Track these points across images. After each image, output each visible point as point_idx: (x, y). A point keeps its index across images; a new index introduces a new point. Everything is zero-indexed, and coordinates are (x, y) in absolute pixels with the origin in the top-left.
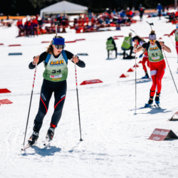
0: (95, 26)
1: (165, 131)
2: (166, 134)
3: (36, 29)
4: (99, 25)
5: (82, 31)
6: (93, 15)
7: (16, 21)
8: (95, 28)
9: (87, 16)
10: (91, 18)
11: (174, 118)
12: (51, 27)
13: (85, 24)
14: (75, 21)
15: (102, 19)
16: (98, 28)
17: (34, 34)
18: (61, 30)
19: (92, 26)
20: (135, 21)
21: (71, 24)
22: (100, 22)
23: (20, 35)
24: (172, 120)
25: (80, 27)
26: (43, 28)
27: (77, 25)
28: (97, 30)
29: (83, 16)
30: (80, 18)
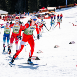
1: (35, 57)
2: (35, 58)
4: (12, 19)
5: (6, 20)
6: (10, 15)
8: (11, 20)
14: (4, 17)
15: (13, 17)
16: (12, 20)
20: (25, 17)
21: (2, 18)
22: (12, 17)
24: (37, 53)
27: (4, 18)
30: (5, 16)
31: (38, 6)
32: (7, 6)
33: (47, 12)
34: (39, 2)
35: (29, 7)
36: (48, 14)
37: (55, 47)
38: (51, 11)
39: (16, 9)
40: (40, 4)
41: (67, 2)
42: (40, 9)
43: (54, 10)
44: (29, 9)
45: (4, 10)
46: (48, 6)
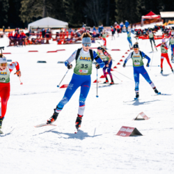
0: (74, 39)
1: (131, 128)
2: (131, 131)
3: (23, 40)
4: (77, 38)
5: (62, 43)
6: (73, 30)
7: (8, 33)
8: (73, 41)
9: (67, 30)
10: (71, 32)
11: (138, 118)
12: (37, 39)
13: (66, 37)
15: (80, 33)
16: (76, 40)
17: (22, 45)
18: (45, 41)
19: (72, 38)
21: (54, 37)
22: (78, 35)
23: (10, 45)
24: (136, 119)
25: (61, 39)
26: (30, 40)
27: (59, 37)
28: (75, 42)
29: (64, 31)
30: (61, 32)
31: (138, 9)
32: (66, 8)
33: (160, 24)
35: (116, 11)
38: (170, 22)
39: (86, 16)
40: (142, 5)
42: (143, 17)
45: (57, 18)
46: (161, 8)
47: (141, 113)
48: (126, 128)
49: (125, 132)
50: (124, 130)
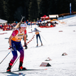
0: (11, 28)
6: (9, 24)
8: (10, 29)
9: (7, 24)
10: (9, 25)
13: (6, 27)
15: (13, 26)
16: (11, 29)
27: (3, 28)
28: (11, 30)
30: (4, 25)
33: (49, 21)
34: (40, 10)
35: (29, 15)
36: (51, 22)
37: (63, 55)
38: (54, 20)
39: (15, 18)
40: (41, 12)
41: (71, 9)
42: (41, 18)
43: (56, 18)
44: (29, 18)
47: (48, 58)
48: (44, 63)
49: (44, 65)
50: (43, 64)
